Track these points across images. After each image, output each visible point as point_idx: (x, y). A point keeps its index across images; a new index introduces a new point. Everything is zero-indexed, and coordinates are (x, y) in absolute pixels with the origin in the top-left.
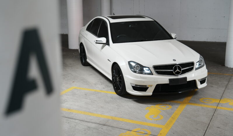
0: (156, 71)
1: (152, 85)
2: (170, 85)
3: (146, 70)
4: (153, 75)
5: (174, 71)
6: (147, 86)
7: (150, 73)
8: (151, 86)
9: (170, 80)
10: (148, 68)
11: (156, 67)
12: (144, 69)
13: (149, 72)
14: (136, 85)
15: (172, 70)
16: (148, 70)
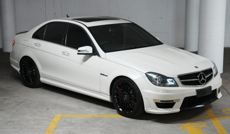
0: (182, 82)
1: (180, 99)
2: (198, 97)
3: (170, 81)
4: (178, 86)
5: (200, 80)
6: (174, 101)
7: (175, 85)
8: (178, 100)
9: (197, 91)
10: (173, 78)
11: (181, 77)
12: (168, 80)
13: (173, 83)
14: (161, 101)
15: (198, 80)
16: (172, 81)
